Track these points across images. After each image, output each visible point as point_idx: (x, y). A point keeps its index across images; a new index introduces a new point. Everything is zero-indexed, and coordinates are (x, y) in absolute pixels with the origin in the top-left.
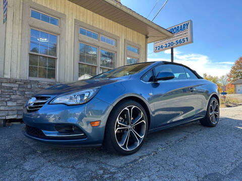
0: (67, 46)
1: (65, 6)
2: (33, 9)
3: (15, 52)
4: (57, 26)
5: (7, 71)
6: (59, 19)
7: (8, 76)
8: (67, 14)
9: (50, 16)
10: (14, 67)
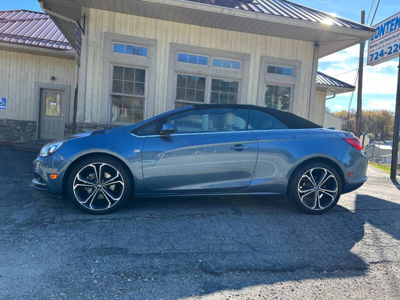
0: (157, 81)
1: (156, 28)
2: (115, 42)
3: (96, 94)
4: (145, 57)
5: (88, 115)
6: (147, 47)
7: (88, 121)
8: (158, 38)
9: (137, 45)
10: (94, 111)
